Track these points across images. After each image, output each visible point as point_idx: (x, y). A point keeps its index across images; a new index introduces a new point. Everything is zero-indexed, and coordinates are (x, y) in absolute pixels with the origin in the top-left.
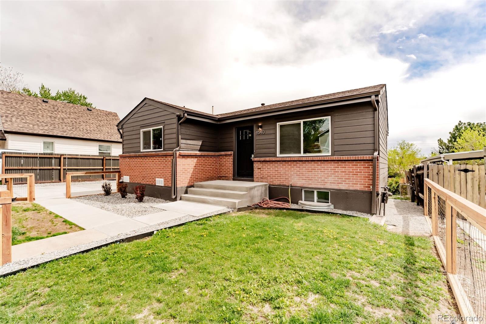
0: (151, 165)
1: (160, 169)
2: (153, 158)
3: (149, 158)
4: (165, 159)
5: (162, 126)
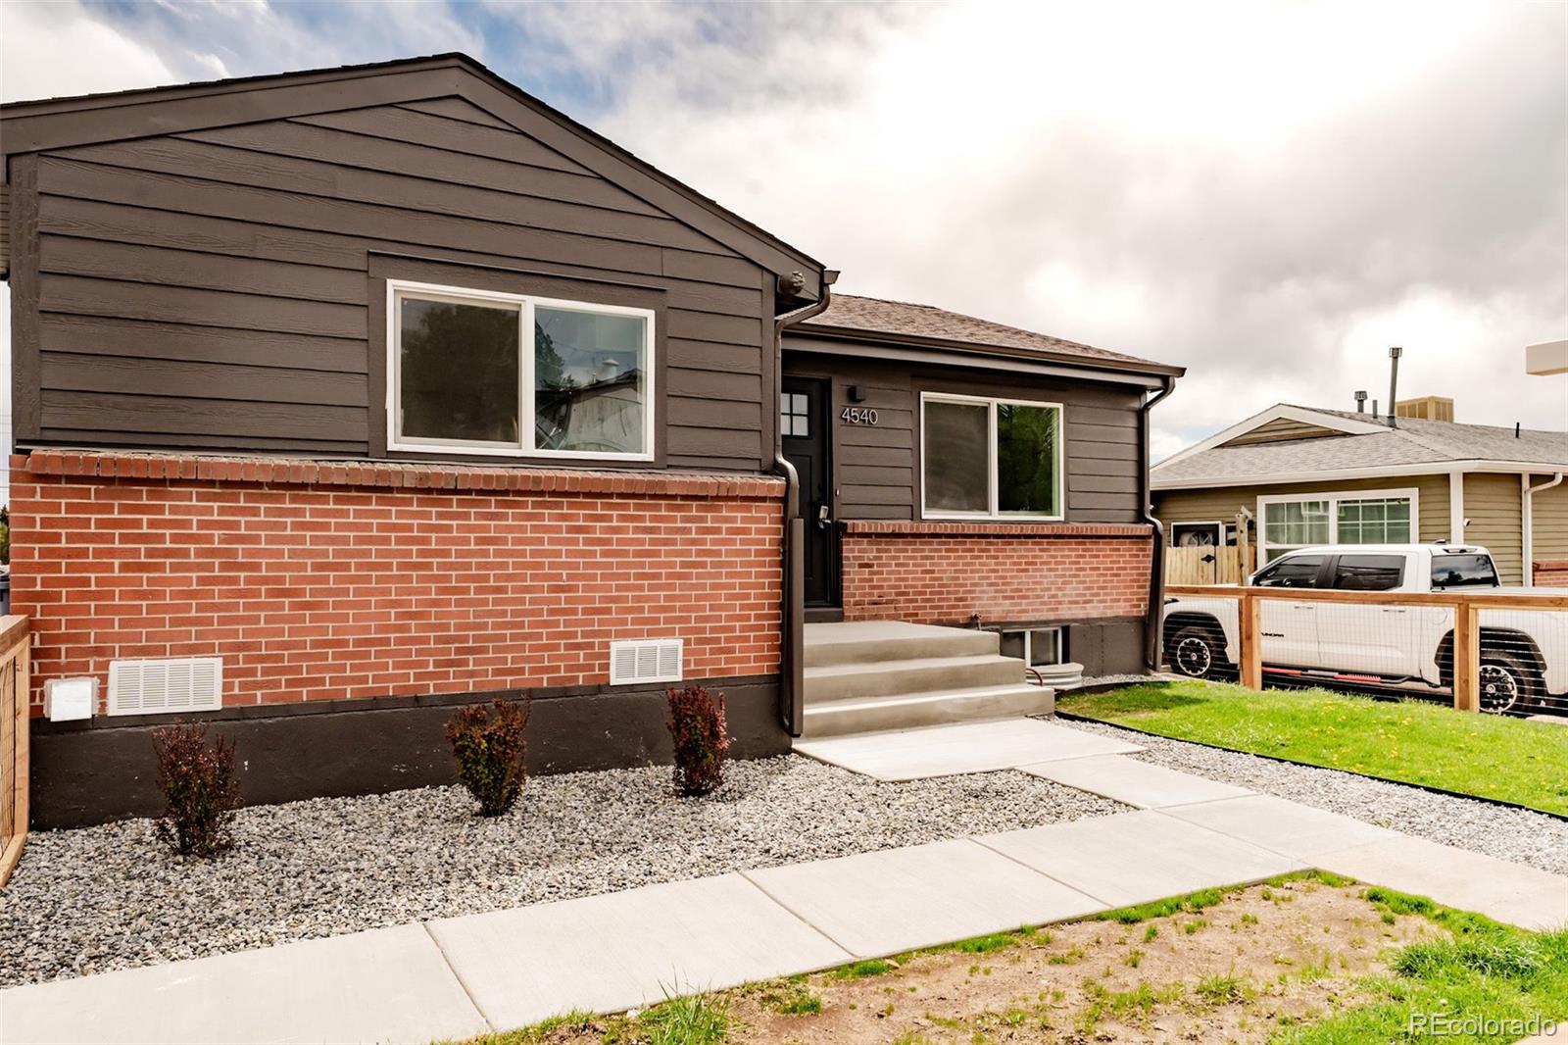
1: (655, 576)
5: (650, 315)
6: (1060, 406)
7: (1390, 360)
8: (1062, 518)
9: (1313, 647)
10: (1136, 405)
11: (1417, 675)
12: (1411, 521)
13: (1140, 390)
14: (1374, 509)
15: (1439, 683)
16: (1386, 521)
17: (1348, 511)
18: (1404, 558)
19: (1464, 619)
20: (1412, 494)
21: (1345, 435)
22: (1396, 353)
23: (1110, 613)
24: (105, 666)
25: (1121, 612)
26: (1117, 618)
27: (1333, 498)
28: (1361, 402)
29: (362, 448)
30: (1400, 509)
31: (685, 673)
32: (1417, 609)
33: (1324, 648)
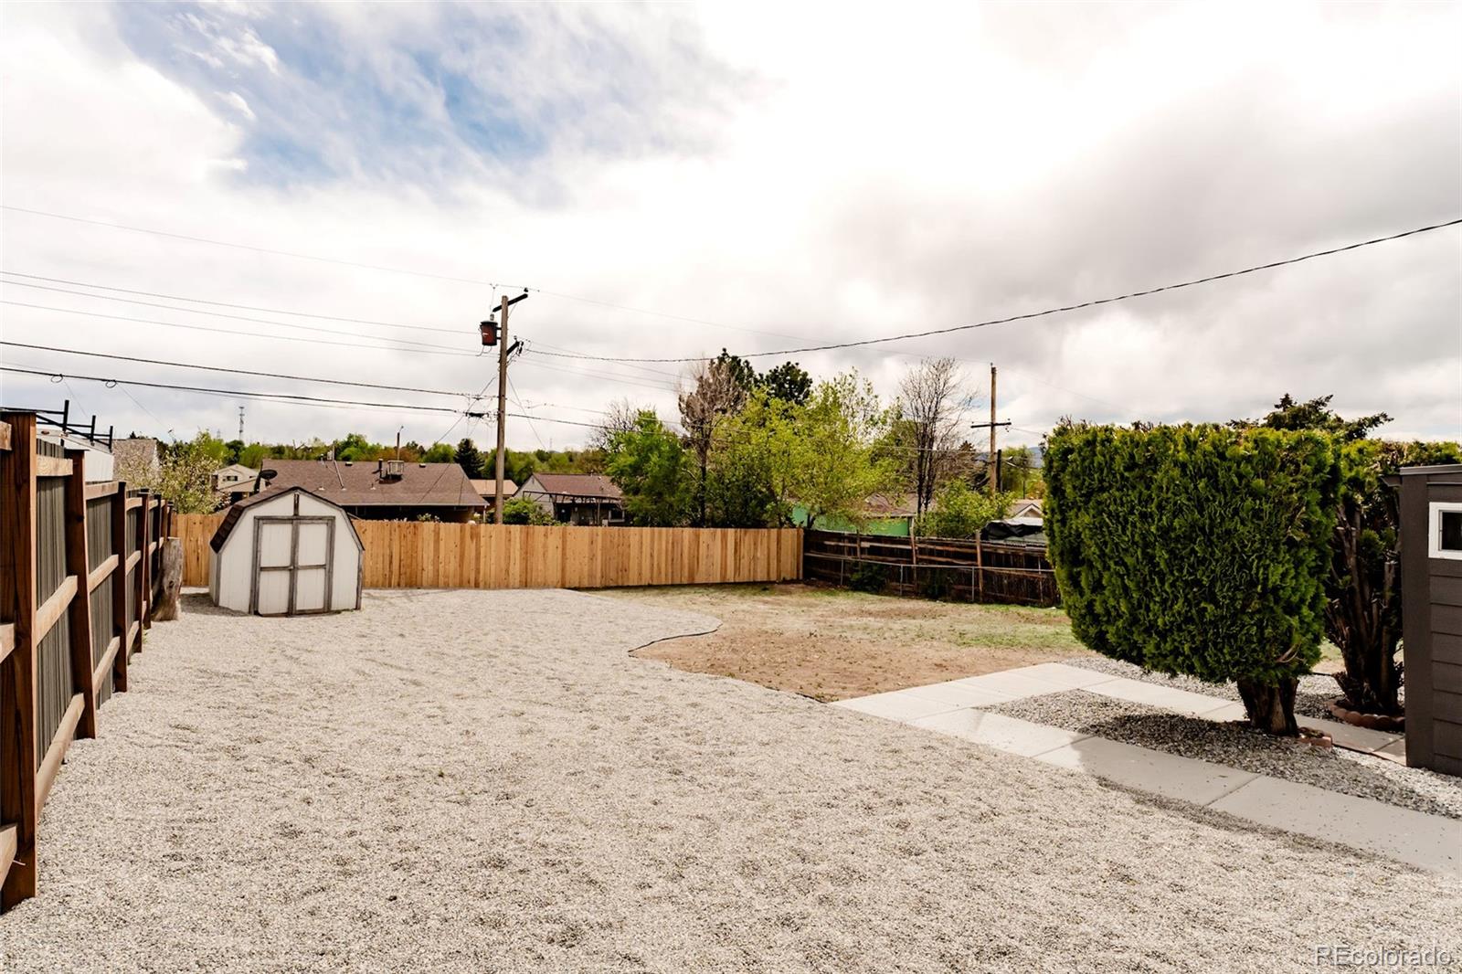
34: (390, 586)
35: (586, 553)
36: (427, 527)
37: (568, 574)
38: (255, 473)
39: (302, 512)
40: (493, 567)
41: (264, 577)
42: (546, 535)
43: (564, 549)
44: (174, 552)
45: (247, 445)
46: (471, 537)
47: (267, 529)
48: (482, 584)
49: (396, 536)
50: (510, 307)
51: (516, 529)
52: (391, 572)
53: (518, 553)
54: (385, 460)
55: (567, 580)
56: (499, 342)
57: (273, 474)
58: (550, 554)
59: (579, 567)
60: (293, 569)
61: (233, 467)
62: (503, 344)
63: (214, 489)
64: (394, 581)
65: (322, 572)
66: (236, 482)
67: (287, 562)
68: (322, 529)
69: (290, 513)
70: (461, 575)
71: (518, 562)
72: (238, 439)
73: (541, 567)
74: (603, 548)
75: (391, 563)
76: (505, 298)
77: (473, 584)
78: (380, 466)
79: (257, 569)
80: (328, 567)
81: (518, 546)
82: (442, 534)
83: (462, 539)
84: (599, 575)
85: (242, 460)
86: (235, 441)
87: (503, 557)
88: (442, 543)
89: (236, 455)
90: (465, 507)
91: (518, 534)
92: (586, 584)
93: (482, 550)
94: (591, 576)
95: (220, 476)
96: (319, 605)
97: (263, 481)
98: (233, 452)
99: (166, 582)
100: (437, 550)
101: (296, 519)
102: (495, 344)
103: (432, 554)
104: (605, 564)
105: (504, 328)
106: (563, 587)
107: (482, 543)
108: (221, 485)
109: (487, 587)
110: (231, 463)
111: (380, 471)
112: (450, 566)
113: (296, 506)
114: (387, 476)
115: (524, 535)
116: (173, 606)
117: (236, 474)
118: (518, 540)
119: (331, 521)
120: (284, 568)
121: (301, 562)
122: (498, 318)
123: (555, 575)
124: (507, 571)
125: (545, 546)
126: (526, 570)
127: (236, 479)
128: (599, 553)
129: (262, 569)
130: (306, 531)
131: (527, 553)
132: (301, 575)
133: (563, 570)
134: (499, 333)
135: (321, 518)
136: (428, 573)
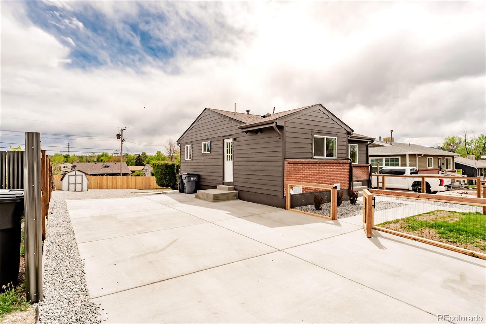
0: (329, 172)
1: (338, 175)
2: (331, 165)
3: (328, 165)
4: (342, 167)
5: (336, 138)
6: (357, 145)
7: (391, 132)
8: (357, 163)
9: (389, 185)
10: (366, 144)
11: (408, 189)
12: (399, 162)
13: (367, 142)
14: (392, 160)
15: (412, 190)
16: (394, 162)
17: (386, 160)
18: (405, 170)
19: (423, 180)
20: (399, 158)
21: (383, 146)
22: (392, 131)
23: (364, 179)
24: (293, 187)
25: (365, 179)
26: (365, 180)
27: (384, 158)
28: (380, 139)
29: (311, 158)
30: (397, 160)
31: (341, 188)
32: (408, 178)
33: (391, 185)
34: (97, 189)
35: (141, 182)
36: (105, 177)
37: (137, 186)
38: (72, 165)
39: (77, 174)
40: (120, 185)
41: (70, 185)
42: (131, 178)
43: (136, 181)
44: (55, 181)
45: (71, 156)
46: (115, 179)
47: (71, 177)
48: (117, 188)
49: (98, 179)
50: (123, 131)
51: (125, 177)
52: (97, 186)
53: (125, 182)
54: (105, 162)
55: (137, 187)
56: (121, 138)
57: (76, 166)
58: (132, 182)
59: (139, 184)
60: (75, 184)
61: (66, 163)
62: (122, 139)
63: (61, 171)
64: (98, 188)
65: (81, 184)
66: (67, 168)
67: (74, 183)
68: (80, 177)
69: (75, 174)
70: (113, 186)
71: (125, 184)
72: (68, 154)
73: (130, 185)
74: (145, 181)
75: (97, 184)
76: (122, 129)
77: (115, 188)
78: (104, 164)
79: (69, 184)
80: (82, 184)
81: (125, 181)
82: (108, 179)
83: (113, 179)
84: (144, 186)
85: (69, 161)
86: (66, 155)
87: (122, 183)
88: (108, 181)
89: (67, 160)
90: (126, 173)
91: (125, 178)
92: (141, 188)
93: (117, 182)
94: (142, 187)
95: (62, 167)
96: (80, 190)
97: (73, 168)
98: (66, 159)
99: (54, 185)
100: (107, 182)
101: (76, 175)
102: (120, 139)
103: (106, 182)
104: (145, 184)
105: (122, 136)
106: (136, 189)
107: (117, 180)
108: (62, 169)
109: (118, 189)
110: (65, 162)
111: (104, 165)
112: (110, 185)
113: (76, 173)
114: (106, 166)
115: (126, 178)
116: (55, 188)
117: (67, 166)
118: (125, 179)
119: (82, 175)
120: (74, 184)
121: (77, 183)
122: (120, 133)
123: (134, 186)
124: (123, 186)
125: (131, 181)
126: (127, 186)
127: (67, 167)
128: (144, 182)
129: (70, 184)
130: (77, 177)
131: (127, 182)
132: (77, 185)
133: (136, 185)
134: (121, 137)
135: (80, 175)
136: (105, 186)
